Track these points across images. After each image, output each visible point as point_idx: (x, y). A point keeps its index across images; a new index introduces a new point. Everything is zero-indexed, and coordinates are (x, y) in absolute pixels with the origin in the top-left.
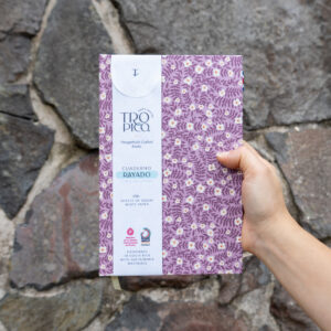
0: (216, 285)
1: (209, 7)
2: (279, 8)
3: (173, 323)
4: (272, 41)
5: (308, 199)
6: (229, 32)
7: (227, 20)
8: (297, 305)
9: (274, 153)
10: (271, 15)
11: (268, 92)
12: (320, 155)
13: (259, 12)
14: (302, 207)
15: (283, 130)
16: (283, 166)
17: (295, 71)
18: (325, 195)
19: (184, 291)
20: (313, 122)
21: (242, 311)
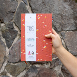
0: (50, 64)
1: (49, 6)
2: (64, 7)
3: (40, 72)
4: (62, 13)
5: (70, 47)
6: (53, 11)
7: (53, 9)
8: (67, 69)
9: (62, 37)
10: (62, 8)
11: (61, 24)
12: (72, 37)
13: (60, 7)
14: (68, 48)
15: (64, 32)
16: (64, 39)
17: (67, 20)
18: (73, 46)
19: (43, 65)
20: (71, 30)
21: (55, 70)
